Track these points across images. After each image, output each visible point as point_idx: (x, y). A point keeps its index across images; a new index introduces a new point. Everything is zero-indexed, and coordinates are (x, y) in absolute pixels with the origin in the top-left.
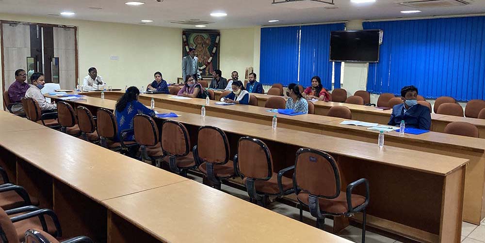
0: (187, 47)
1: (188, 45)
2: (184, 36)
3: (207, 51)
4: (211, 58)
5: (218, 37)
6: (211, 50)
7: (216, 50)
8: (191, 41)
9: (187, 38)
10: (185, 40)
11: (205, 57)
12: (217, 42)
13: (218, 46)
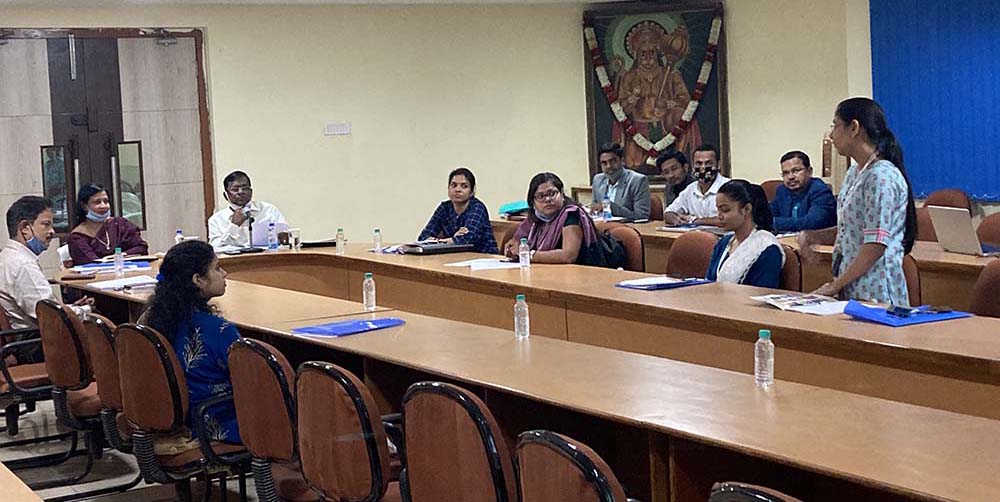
0: (601, 72)
1: (605, 63)
2: (590, 32)
3: (678, 78)
4: (692, 106)
5: (716, 23)
6: (690, 74)
7: (713, 73)
8: (617, 46)
9: (601, 35)
10: (592, 44)
11: (672, 104)
12: (713, 39)
13: (717, 55)
